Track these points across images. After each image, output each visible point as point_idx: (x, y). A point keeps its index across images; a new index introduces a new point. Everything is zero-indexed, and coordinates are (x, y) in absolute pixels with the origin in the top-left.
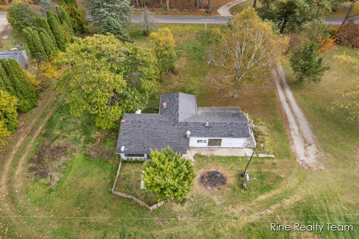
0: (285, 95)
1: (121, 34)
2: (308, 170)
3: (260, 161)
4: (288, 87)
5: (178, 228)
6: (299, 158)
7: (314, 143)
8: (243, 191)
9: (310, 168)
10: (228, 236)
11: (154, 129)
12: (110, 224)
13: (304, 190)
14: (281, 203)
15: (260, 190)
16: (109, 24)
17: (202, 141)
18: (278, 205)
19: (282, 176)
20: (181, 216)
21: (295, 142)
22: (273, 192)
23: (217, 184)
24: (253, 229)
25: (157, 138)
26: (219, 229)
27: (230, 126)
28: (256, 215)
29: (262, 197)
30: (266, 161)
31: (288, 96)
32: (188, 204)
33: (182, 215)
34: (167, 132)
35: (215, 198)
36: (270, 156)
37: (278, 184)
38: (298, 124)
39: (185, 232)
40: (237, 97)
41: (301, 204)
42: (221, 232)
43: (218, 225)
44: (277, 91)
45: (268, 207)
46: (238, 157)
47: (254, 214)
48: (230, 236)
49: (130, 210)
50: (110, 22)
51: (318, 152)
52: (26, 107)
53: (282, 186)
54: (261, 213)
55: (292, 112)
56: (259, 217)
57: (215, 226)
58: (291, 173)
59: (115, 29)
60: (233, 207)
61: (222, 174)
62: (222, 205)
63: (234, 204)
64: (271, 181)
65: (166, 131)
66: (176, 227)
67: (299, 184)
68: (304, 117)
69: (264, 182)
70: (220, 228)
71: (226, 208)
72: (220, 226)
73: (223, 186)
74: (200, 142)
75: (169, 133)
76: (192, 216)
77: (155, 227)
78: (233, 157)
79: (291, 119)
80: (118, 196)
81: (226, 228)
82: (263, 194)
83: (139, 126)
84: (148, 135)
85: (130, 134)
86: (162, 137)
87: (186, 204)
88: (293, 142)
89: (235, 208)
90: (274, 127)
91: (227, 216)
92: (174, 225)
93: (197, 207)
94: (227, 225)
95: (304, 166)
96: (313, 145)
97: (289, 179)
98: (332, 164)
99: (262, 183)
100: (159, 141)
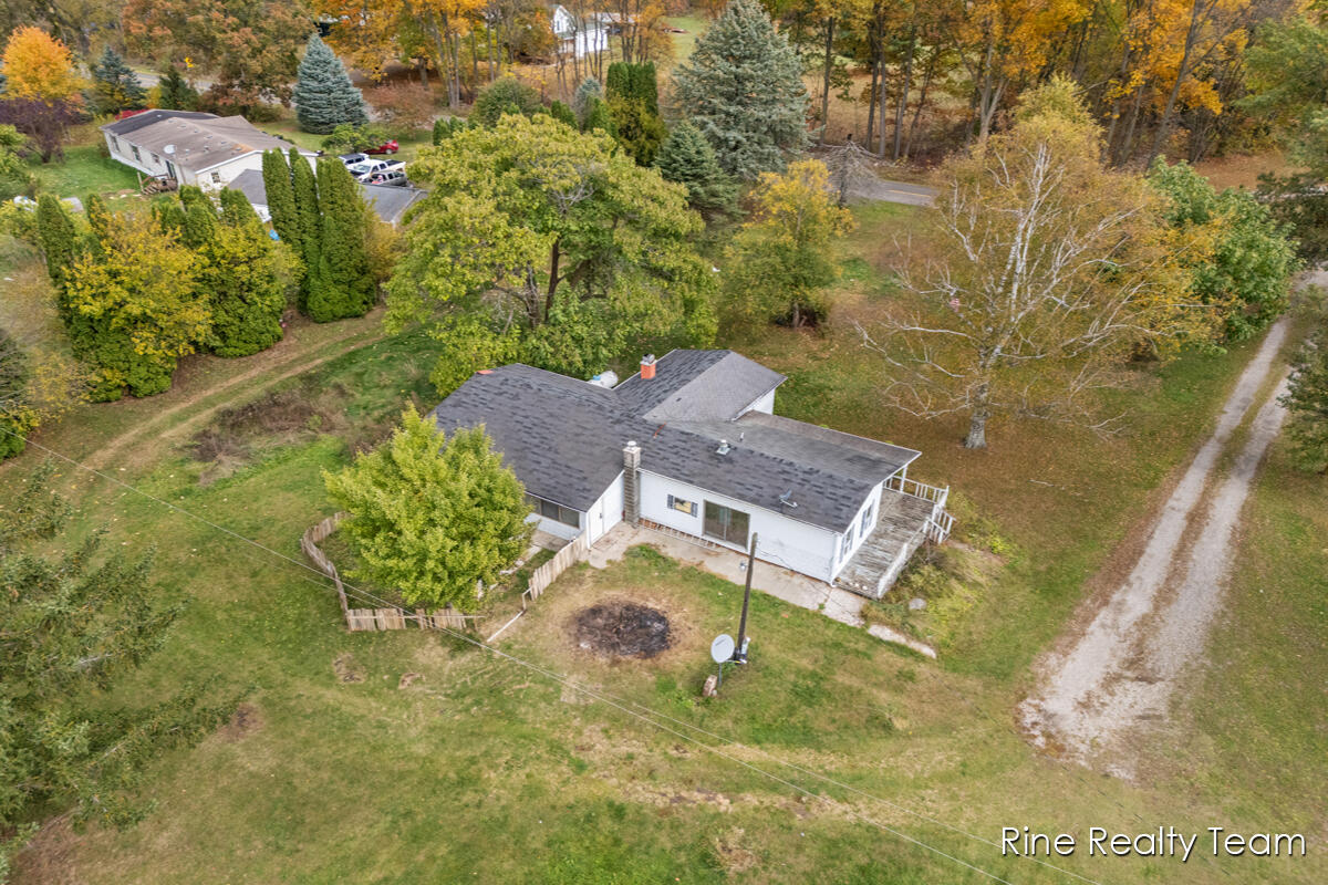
0: (1206, 497)
1: (704, 183)
2: (1042, 753)
3: (861, 646)
4: (1250, 475)
5: (374, 704)
6: (1043, 699)
7: (1173, 680)
8: (691, 703)
9: (1061, 749)
10: (498, 799)
11: (551, 415)
12: (220, 616)
13: (945, 806)
14: (798, 799)
15: (757, 726)
16: (677, 145)
17: (682, 502)
18: (780, 801)
19: (899, 724)
20: (416, 681)
21: (1084, 646)
22: (806, 757)
23: (623, 648)
24: (607, 824)
25: (536, 441)
26: (495, 767)
27: (801, 476)
28: (663, 790)
29: (745, 754)
30: (883, 657)
31: (1217, 502)
32: (473, 661)
33: (424, 678)
34: (577, 435)
35: (572, 682)
36: (914, 645)
37: (853, 740)
38: (1164, 596)
39: (381, 726)
40: (978, 443)
41: (879, 839)
42: (489, 778)
43: (500, 755)
44: (1181, 475)
45: (734, 790)
46: (783, 603)
47: (655, 785)
48: (503, 802)
49: (305, 604)
50: (684, 137)
51: (1160, 717)
52: (328, 307)
53: (864, 751)
54: (684, 794)
55: (1181, 552)
56: (661, 803)
57: (486, 754)
58: (947, 729)
59: (688, 161)
60: (605, 731)
61: (671, 627)
62: (576, 708)
63: (617, 723)
64: (834, 721)
65: (580, 430)
66: (371, 700)
67: (946, 778)
68: (1223, 585)
69: (804, 711)
70: (498, 766)
71: (576, 722)
72: (502, 760)
73: (639, 661)
74: (678, 506)
75: (582, 438)
76: (447, 695)
77: (317, 674)
78: (765, 596)
79: (1150, 570)
80: (310, 560)
81: (514, 776)
82: (759, 742)
83: (516, 397)
84: (519, 426)
85: (474, 409)
86: (553, 444)
87: (465, 659)
88: (1072, 645)
89: (609, 738)
90: (1037, 573)
91: (556, 748)
92: (372, 693)
93: (491, 678)
94: (527, 770)
95: (1036, 732)
96: (1159, 685)
97: (919, 746)
98: (1187, 778)
99: (792, 711)
100: (535, 450)
